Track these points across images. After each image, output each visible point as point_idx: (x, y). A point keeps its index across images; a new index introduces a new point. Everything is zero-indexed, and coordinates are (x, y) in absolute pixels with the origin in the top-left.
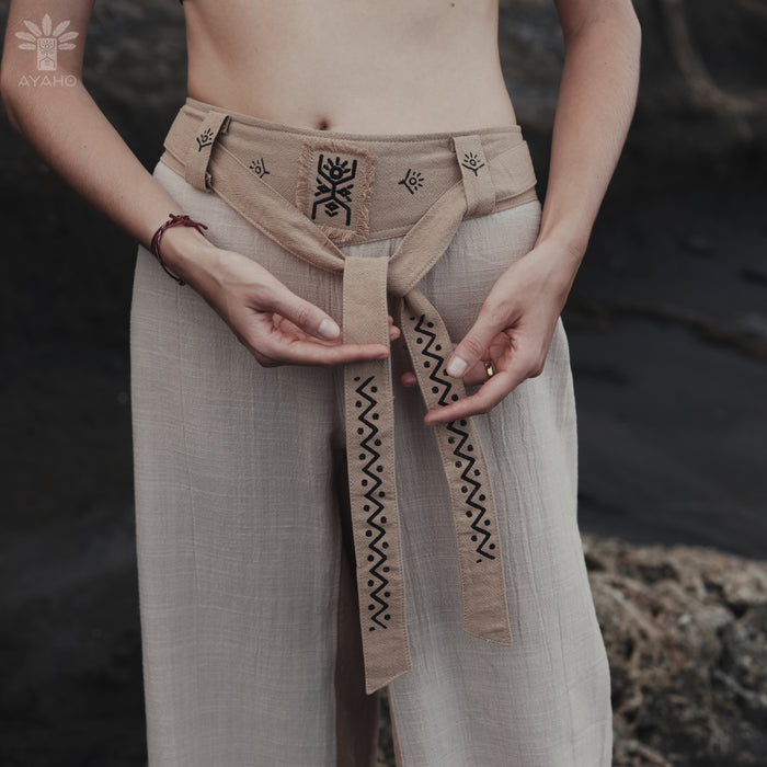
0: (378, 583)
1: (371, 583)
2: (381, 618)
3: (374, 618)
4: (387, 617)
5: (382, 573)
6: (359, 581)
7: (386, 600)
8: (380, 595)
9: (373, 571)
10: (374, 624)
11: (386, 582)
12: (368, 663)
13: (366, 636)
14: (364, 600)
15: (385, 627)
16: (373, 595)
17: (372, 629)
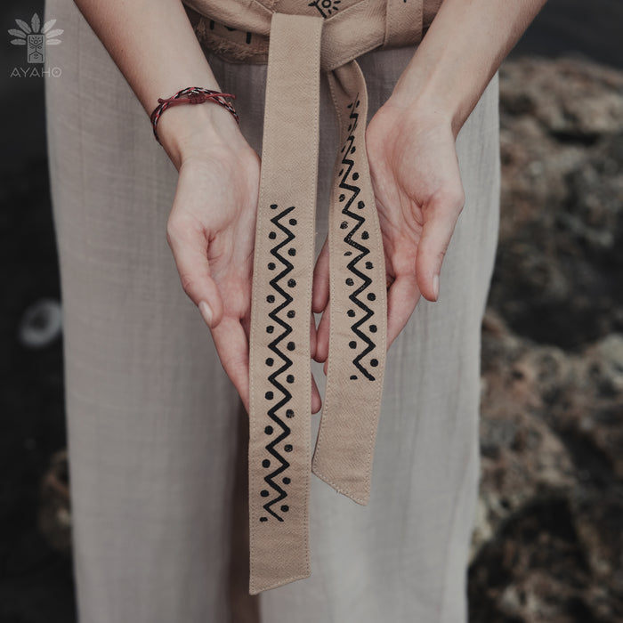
0: (275, 464)
1: (266, 464)
2: (276, 508)
3: (267, 507)
4: (285, 508)
5: (282, 452)
6: (251, 458)
7: (284, 487)
8: (278, 480)
9: (270, 448)
10: (266, 514)
11: (286, 465)
12: (254, 559)
13: (255, 528)
14: (256, 483)
15: (281, 520)
16: (268, 479)
17: (264, 519)
